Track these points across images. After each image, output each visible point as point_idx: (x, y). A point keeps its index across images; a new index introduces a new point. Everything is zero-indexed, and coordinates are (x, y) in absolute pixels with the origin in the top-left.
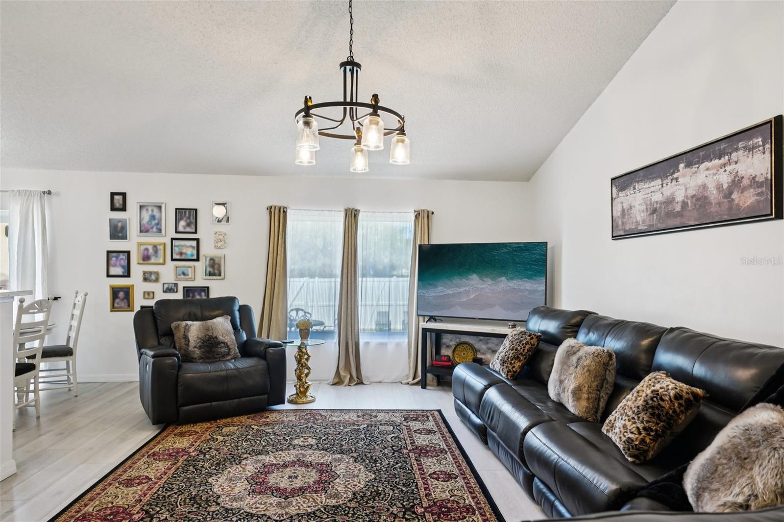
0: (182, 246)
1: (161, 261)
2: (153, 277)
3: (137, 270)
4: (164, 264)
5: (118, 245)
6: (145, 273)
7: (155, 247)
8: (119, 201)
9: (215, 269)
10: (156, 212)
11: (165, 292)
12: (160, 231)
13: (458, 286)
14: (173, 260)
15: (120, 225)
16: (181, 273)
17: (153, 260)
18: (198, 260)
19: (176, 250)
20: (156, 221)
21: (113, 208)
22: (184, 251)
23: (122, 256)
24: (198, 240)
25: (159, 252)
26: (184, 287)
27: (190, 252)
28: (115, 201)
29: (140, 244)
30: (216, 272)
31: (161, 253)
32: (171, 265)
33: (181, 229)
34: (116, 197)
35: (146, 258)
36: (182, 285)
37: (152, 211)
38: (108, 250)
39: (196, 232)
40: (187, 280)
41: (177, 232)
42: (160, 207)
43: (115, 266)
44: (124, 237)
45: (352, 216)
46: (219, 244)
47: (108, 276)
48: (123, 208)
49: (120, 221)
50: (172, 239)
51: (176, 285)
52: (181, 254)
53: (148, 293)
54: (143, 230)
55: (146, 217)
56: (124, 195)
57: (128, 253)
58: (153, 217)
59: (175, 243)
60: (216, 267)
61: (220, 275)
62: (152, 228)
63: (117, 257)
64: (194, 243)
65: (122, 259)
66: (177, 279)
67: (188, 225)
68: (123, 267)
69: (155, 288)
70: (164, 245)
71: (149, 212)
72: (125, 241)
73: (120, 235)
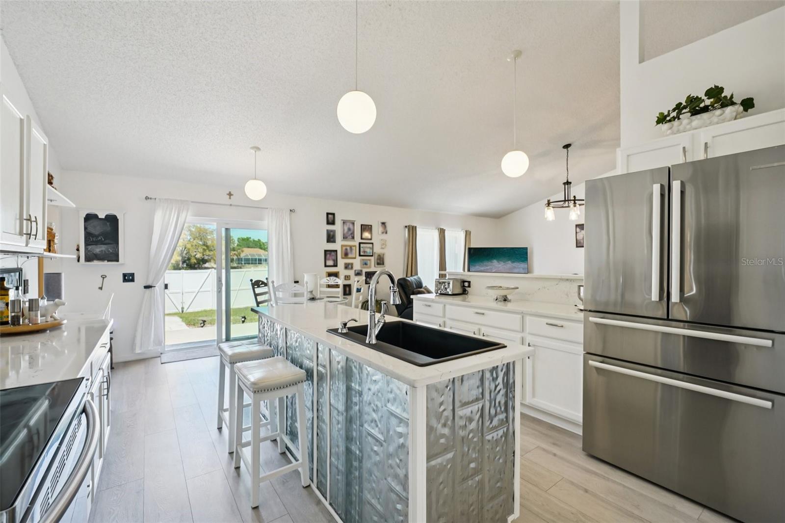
0: (365, 247)
1: (354, 256)
2: (350, 266)
3: (341, 262)
4: (355, 258)
5: (331, 246)
6: (345, 264)
7: (351, 247)
8: (331, 219)
9: (380, 261)
10: (351, 226)
11: (355, 275)
12: (353, 238)
13: (486, 266)
14: (360, 255)
15: (332, 233)
16: (364, 263)
17: (350, 256)
19: (362, 249)
20: (351, 232)
21: (328, 223)
22: (366, 250)
23: (333, 253)
24: (372, 243)
26: (366, 272)
27: (369, 251)
28: (329, 219)
29: (342, 246)
30: (382, 262)
31: (354, 251)
32: (359, 258)
33: (364, 237)
34: (329, 216)
35: (346, 255)
36: (364, 271)
37: (349, 225)
38: (326, 249)
39: (371, 239)
40: (368, 268)
41: (362, 239)
42: (353, 223)
43: (329, 259)
44: (334, 242)
45: (442, 232)
46: (383, 246)
47: (326, 266)
48: (333, 223)
49: (332, 231)
50: (360, 243)
51: (361, 271)
52: (364, 252)
53: (347, 276)
54: (345, 237)
55: (346, 229)
56: (334, 214)
57: (336, 251)
58: (349, 229)
59: (362, 245)
60: (381, 260)
61: (383, 264)
62: (349, 236)
63: (330, 254)
64: (371, 245)
65: (333, 255)
66: (362, 268)
68: (334, 260)
69: (351, 273)
70: (355, 246)
71: (348, 226)
72: (334, 244)
73: (332, 240)
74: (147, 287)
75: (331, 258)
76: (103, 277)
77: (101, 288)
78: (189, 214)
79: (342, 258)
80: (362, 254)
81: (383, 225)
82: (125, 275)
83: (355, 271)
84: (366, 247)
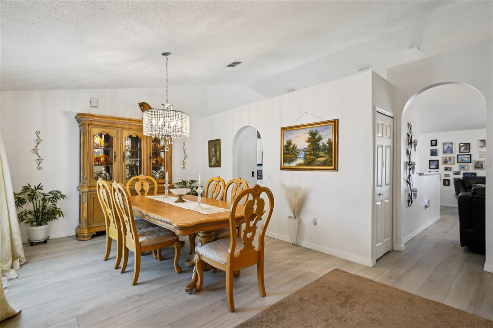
0: (462, 157)
1: (453, 163)
2: (449, 169)
3: (442, 166)
4: (454, 164)
6: (445, 168)
7: (450, 158)
8: (434, 143)
10: (450, 145)
11: (454, 174)
12: (452, 152)
14: (458, 162)
16: (462, 167)
17: (449, 163)
18: (470, 162)
19: (460, 159)
20: (450, 149)
21: (432, 145)
22: (464, 159)
23: (435, 162)
24: (470, 155)
25: (452, 160)
26: (464, 173)
27: (466, 159)
28: (432, 143)
29: (443, 157)
32: (457, 164)
33: (462, 151)
34: (433, 142)
35: (445, 162)
36: (462, 172)
38: (430, 160)
39: (469, 152)
40: (465, 170)
41: (460, 152)
42: (452, 144)
43: (432, 165)
44: (436, 155)
46: (482, 156)
47: (430, 168)
48: (436, 145)
49: (434, 150)
50: (458, 155)
51: (459, 172)
52: (462, 160)
53: (447, 175)
54: (444, 152)
55: (446, 147)
56: (436, 141)
57: (438, 161)
58: (449, 147)
59: (459, 156)
62: (448, 151)
63: (433, 162)
64: (469, 156)
66: (460, 169)
67: (466, 149)
68: (436, 165)
69: (451, 173)
70: (454, 157)
71: (447, 146)
72: (436, 156)
73: (435, 154)
75: (434, 164)
79: (443, 164)
80: (459, 161)
81: (482, 142)
83: (454, 172)
84: (464, 157)
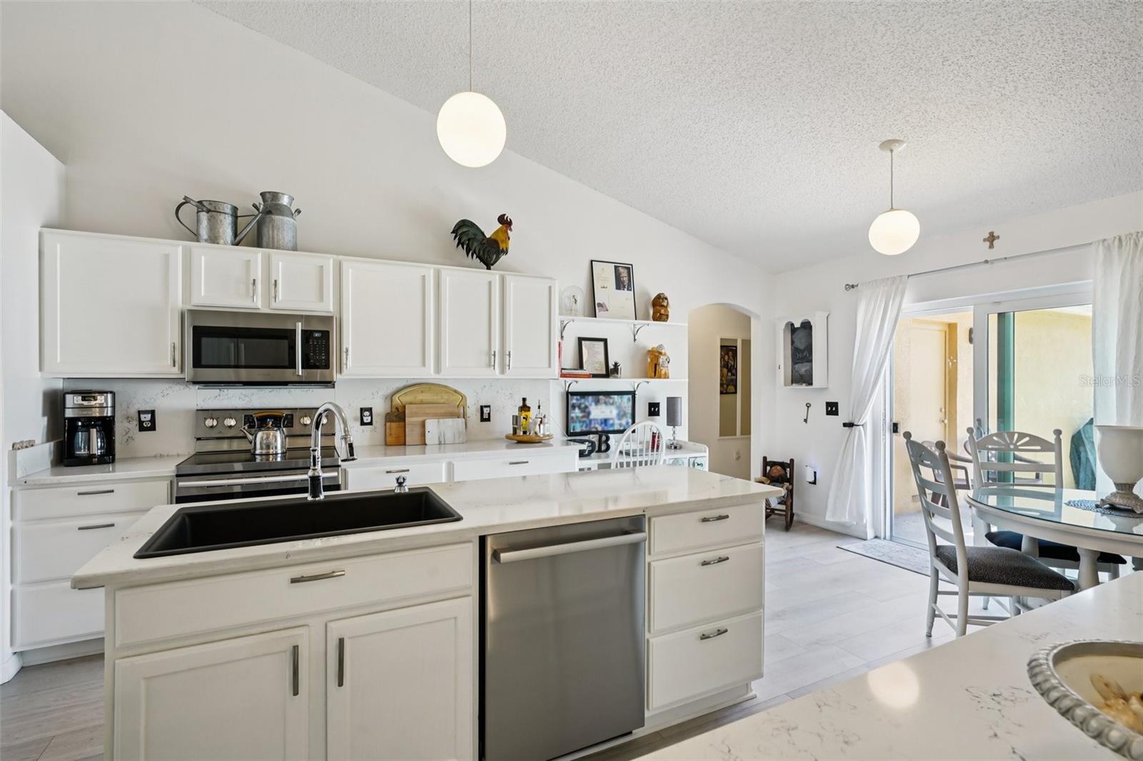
74: (850, 425)
76: (808, 406)
77: (806, 421)
78: (905, 300)
82: (828, 404)
